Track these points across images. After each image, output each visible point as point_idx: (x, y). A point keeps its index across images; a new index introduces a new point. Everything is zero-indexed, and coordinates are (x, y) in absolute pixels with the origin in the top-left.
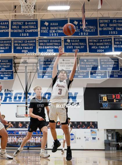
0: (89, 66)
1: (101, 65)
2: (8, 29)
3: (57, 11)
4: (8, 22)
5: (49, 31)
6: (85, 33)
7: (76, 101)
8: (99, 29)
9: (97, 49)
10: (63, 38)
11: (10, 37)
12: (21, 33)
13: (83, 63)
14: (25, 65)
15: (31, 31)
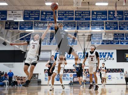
0: (119, 38)
1: (126, 37)
2: (73, 15)
3: (101, 6)
4: (73, 11)
5: (96, 17)
6: (116, 19)
7: (112, 57)
8: (124, 17)
9: (123, 28)
10: (105, 21)
11: (74, 20)
12: (81, 18)
13: (116, 36)
14: (84, 37)
15: (86, 17)
